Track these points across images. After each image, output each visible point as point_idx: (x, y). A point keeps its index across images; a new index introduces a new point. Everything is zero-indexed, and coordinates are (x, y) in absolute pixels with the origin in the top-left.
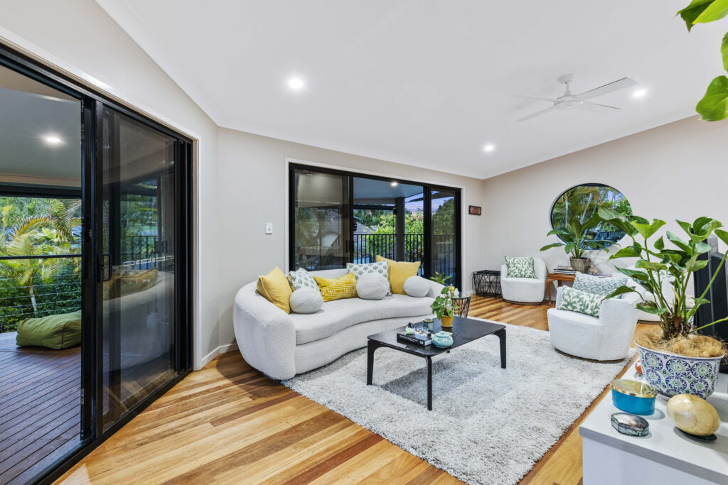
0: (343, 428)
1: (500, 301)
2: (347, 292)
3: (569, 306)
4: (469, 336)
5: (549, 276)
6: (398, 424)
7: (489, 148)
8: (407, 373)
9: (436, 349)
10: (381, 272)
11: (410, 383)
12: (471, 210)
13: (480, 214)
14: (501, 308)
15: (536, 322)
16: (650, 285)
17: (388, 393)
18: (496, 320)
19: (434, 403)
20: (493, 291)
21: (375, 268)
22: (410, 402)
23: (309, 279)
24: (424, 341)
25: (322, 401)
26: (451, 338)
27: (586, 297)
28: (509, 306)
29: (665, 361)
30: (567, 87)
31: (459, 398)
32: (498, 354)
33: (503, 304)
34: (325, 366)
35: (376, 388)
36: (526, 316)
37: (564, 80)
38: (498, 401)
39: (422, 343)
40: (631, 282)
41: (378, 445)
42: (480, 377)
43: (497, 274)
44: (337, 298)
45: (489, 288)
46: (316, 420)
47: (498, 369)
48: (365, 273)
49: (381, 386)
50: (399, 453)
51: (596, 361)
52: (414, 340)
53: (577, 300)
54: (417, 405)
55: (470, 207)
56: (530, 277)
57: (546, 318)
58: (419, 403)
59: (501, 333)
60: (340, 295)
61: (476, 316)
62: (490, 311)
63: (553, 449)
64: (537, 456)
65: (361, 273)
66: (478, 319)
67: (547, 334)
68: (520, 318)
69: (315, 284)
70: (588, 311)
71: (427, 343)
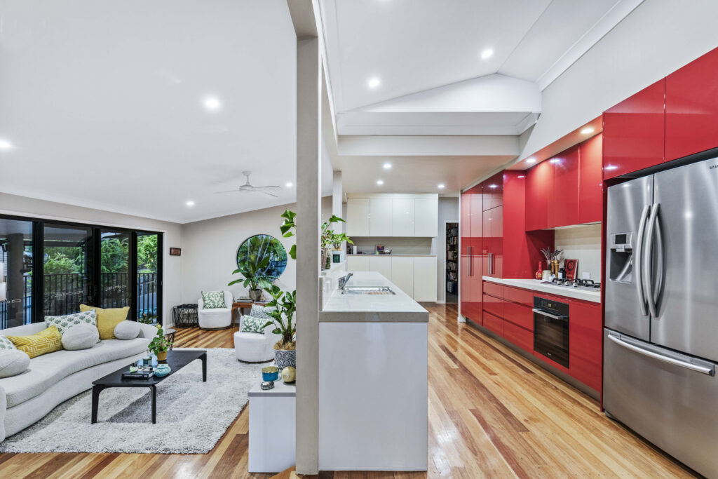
0: (81, 459)
1: (197, 330)
2: (51, 346)
3: (248, 329)
4: (182, 363)
5: (234, 305)
6: (131, 440)
7: (190, 204)
8: (127, 405)
9: (158, 378)
10: (88, 321)
11: (132, 411)
12: (172, 251)
13: (180, 255)
14: (198, 336)
15: (226, 343)
16: (279, 319)
17: (114, 424)
18: (196, 347)
19: (157, 418)
20: (191, 322)
21: (82, 318)
22: (137, 424)
23: (4, 340)
24: (148, 375)
25: (47, 450)
26: (169, 368)
27: (258, 321)
28: (204, 333)
29: (283, 354)
30: (248, 179)
31: (175, 410)
32: (201, 373)
33: (200, 332)
34: (36, 423)
35: (102, 424)
36: (218, 339)
37: (246, 174)
38: (202, 403)
39: (146, 376)
40: (272, 319)
41: (118, 458)
42: (188, 392)
43: (195, 306)
44: (38, 354)
45: (187, 319)
46: (48, 464)
47: (201, 384)
48: (70, 323)
49: (107, 421)
50: (136, 456)
51: (262, 362)
52: (138, 376)
53: (252, 324)
54: (143, 424)
55: (171, 249)
56: (221, 307)
57: (232, 339)
58: (144, 422)
59: (203, 357)
60: (43, 350)
61: (178, 347)
62: (189, 340)
63: (237, 418)
64: (228, 425)
65: (64, 325)
66: (181, 349)
67: (233, 350)
68: (213, 342)
69: (12, 345)
70: (259, 331)
71: (150, 375)
